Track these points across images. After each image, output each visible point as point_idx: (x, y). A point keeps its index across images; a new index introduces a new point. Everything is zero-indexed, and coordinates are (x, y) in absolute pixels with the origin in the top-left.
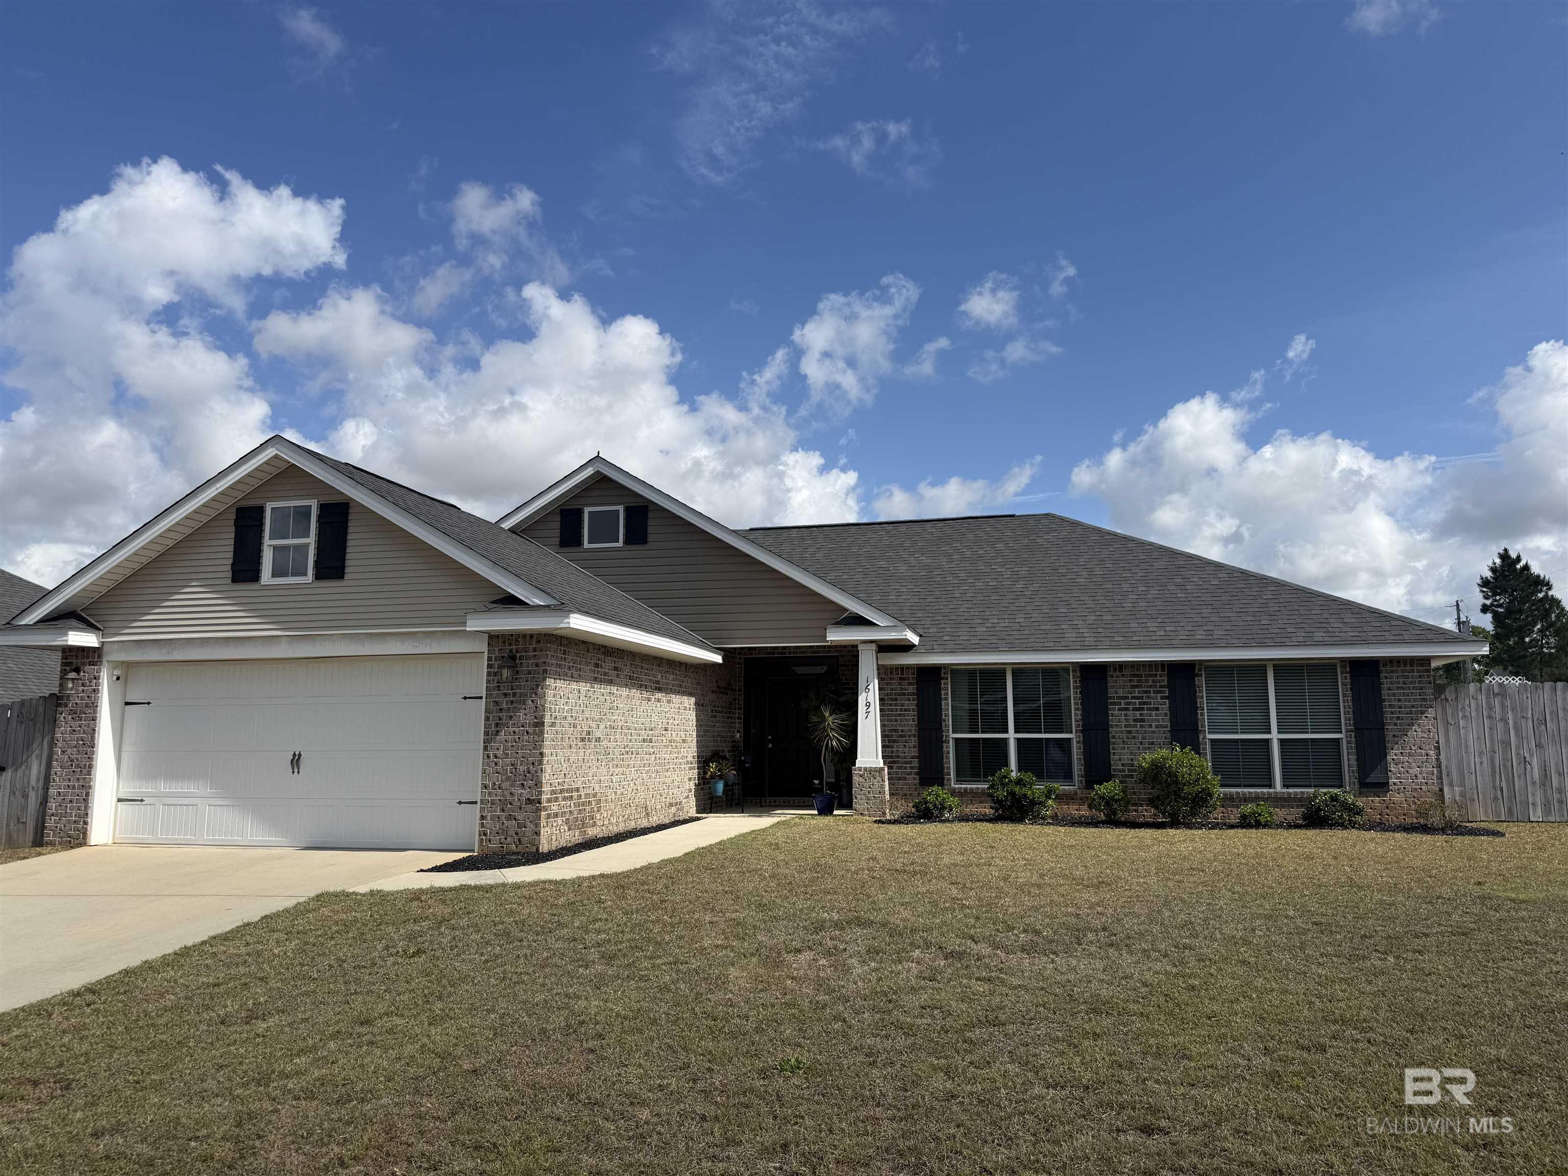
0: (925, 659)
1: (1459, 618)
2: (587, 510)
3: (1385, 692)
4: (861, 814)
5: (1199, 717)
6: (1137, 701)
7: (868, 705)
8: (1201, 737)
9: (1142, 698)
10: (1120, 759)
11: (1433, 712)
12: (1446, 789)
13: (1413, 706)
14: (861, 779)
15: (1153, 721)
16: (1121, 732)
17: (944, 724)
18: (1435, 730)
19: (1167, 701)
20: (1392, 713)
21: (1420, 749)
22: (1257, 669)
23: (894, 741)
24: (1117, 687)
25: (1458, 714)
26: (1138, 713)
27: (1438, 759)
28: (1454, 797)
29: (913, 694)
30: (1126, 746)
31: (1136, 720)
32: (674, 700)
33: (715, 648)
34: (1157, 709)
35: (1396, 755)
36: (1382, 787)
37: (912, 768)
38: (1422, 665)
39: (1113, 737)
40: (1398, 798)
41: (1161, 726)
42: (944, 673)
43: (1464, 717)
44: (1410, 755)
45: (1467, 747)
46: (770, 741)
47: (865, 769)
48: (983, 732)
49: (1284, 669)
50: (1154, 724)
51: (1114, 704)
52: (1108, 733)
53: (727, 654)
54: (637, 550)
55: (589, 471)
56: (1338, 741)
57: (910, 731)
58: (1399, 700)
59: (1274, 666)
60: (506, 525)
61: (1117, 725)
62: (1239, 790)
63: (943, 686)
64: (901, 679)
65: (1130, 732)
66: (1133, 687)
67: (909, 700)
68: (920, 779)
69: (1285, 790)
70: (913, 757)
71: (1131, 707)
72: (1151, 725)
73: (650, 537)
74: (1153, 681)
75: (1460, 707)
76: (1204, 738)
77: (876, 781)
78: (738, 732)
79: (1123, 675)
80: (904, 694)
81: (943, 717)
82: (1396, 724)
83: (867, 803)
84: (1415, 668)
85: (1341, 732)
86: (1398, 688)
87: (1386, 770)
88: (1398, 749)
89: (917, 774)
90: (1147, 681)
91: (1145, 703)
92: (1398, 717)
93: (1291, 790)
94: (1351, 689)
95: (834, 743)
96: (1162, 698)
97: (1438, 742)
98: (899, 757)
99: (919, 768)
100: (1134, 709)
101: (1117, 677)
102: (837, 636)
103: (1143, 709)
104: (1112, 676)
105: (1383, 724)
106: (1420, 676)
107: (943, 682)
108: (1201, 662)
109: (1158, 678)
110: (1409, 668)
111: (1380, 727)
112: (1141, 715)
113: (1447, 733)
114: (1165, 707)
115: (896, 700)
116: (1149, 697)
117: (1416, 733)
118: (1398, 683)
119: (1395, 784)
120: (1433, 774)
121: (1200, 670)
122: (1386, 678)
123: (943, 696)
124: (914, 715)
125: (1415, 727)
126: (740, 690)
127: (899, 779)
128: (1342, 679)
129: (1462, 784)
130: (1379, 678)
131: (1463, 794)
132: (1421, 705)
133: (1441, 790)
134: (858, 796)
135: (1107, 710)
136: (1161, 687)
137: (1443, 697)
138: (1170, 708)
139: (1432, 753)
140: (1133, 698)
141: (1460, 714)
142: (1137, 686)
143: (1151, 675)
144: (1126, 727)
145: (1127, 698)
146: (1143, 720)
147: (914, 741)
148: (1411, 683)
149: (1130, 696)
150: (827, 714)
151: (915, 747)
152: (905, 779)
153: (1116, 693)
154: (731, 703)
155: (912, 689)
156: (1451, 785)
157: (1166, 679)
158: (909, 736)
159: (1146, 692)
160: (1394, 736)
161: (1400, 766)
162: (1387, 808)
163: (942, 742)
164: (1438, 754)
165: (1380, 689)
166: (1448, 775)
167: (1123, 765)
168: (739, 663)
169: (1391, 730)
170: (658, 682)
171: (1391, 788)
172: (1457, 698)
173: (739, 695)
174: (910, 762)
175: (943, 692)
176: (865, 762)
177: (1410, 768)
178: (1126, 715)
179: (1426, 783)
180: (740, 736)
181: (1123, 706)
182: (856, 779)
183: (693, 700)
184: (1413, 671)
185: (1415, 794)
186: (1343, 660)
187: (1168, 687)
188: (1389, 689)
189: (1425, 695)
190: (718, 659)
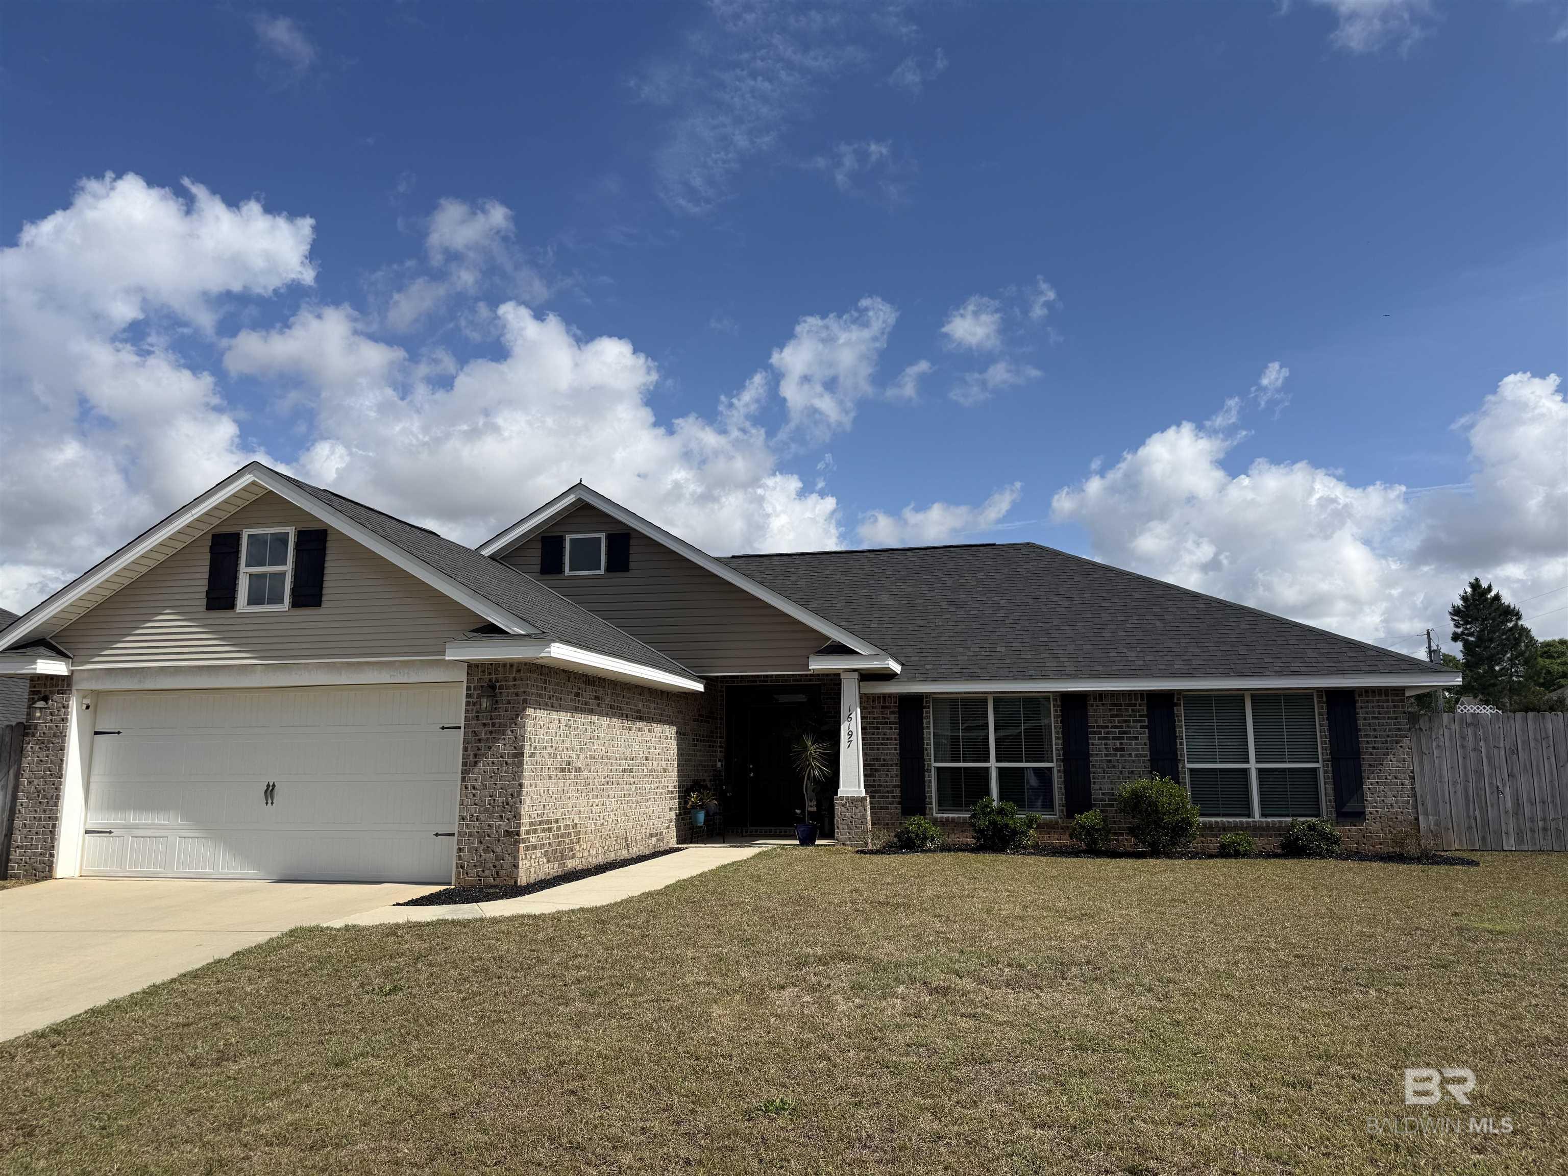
0: (906, 687)
1: (1430, 646)
2: (568, 538)
3: (1360, 722)
4: (843, 844)
5: (1178, 746)
6: (1117, 730)
7: (850, 734)
8: (1180, 766)
9: (1121, 727)
10: (1100, 789)
11: (1408, 742)
12: (1421, 818)
13: (1388, 736)
14: (843, 809)
15: (1133, 750)
16: (1101, 761)
17: (926, 752)
18: (1410, 760)
19: (1147, 730)
20: (1368, 742)
21: (1396, 778)
22: (1234, 699)
23: (876, 770)
24: (1097, 717)
25: (1432, 745)
26: (1118, 742)
27: (1413, 789)
28: (1429, 826)
29: (895, 723)
30: (1106, 775)
31: (1116, 750)
32: (656, 729)
33: (697, 676)
34: (1137, 738)
35: (1371, 784)
36: (1359, 816)
37: (894, 797)
38: (1397, 695)
39: (1094, 766)
40: (1375, 827)
41: (1141, 756)
42: (926, 701)
43: (1438, 746)
44: (1386, 784)
45: (1440, 777)
46: (751, 771)
47: (848, 798)
48: (964, 761)
49: (1262, 699)
50: (1133, 753)
51: (1095, 733)
52: (1089, 762)
53: (709, 682)
54: (619, 578)
55: (571, 499)
56: (1315, 770)
57: (892, 760)
58: (1375, 730)
59: (1252, 696)
60: (486, 552)
61: (1097, 754)
62: (1219, 819)
63: (924, 715)
64: (883, 707)
65: (1110, 761)
66: (1112, 716)
67: (891, 728)
68: (902, 808)
69: (1263, 820)
70: (895, 786)
71: (1111, 736)
72: (1131, 754)
73: (632, 565)
74: (1133, 711)
75: (1434, 737)
76: (1183, 767)
77: (858, 810)
78: (720, 761)
79: (1103, 705)
80: (886, 723)
81: (925, 746)
82: (1371, 754)
83: (849, 833)
84: (1390, 698)
85: (1318, 762)
86: (1374, 718)
87: (1362, 800)
88: (1374, 778)
89: (899, 803)
90: (1127, 710)
91: (1125, 733)
92: (1374, 748)
93: (1270, 820)
94: (1328, 719)
95: (816, 772)
96: (1141, 727)
97: (1412, 772)
98: (880, 786)
99: (901, 797)
100: (1114, 738)
101: (1097, 706)
102: (819, 665)
103: (1122, 738)
104: (1092, 706)
105: (1359, 754)
106: (1395, 706)
107: (924, 710)
108: (1180, 692)
109: (1138, 707)
110: (1384, 698)
111: (1356, 756)
112: (1121, 744)
113: (1421, 762)
114: (1145, 736)
115: (878, 728)
116: (1128, 726)
117: (1391, 763)
118: (1374, 712)
119: (1371, 813)
120: (1409, 803)
121: (1179, 699)
122: (1362, 708)
123: (925, 725)
124: (896, 744)
125: (1391, 757)
126: (721, 719)
127: (882, 808)
128: (1319, 710)
129: (1437, 813)
130: (1354, 708)
131: (1437, 824)
132: (1396, 736)
133: (1417, 819)
134: (840, 827)
135: (1087, 739)
136: (1140, 716)
137: (1417, 727)
138: (1150, 738)
139: (1407, 782)
140: (1113, 727)
141: (1434, 744)
142: (1117, 716)
143: (1130, 705)
144: (1106, 755)
145: (1107, 727)
146: (1122, 750)
147: (895, 771)
148: (1386, 713)
149: (1110, 725)
150: (809, 743)
151: (897, 776)
152: (887, 808)
153: (1096, 722)
154: (712, 732)
155: (894, 718)
156: (1426, 814)
157: (1145, 708)
158: (891, 765)
159: (1126, 721)
160: (1370, 765)
161: (1376, 795)
162: (1364, 837)
163: (924, 771)
164: (1413, 784)
165: (1356, 720)
166: (1423, 804)
167: (1103, 794)
168: (721, 691)
169: (1366, 760)
170: (639, 711)
171: (1367, 817)
172: (1430, 728)
173: (721, 724)
174: (892, 792)
175: (925, 721)
176: (847, 791)
177: (1386, 797)
178: (1106, 744)
179: (1402, 812)
180: (722, 765)
181: (1103, 735)
182: (838, 809)
183: (674, 729)
184: (1388, 701)
185: (1391, 823)
186: (1319, 690)
187: (1147, 716)
188: (1365, 719)
189: (1400, 725)
190: (699, 687)
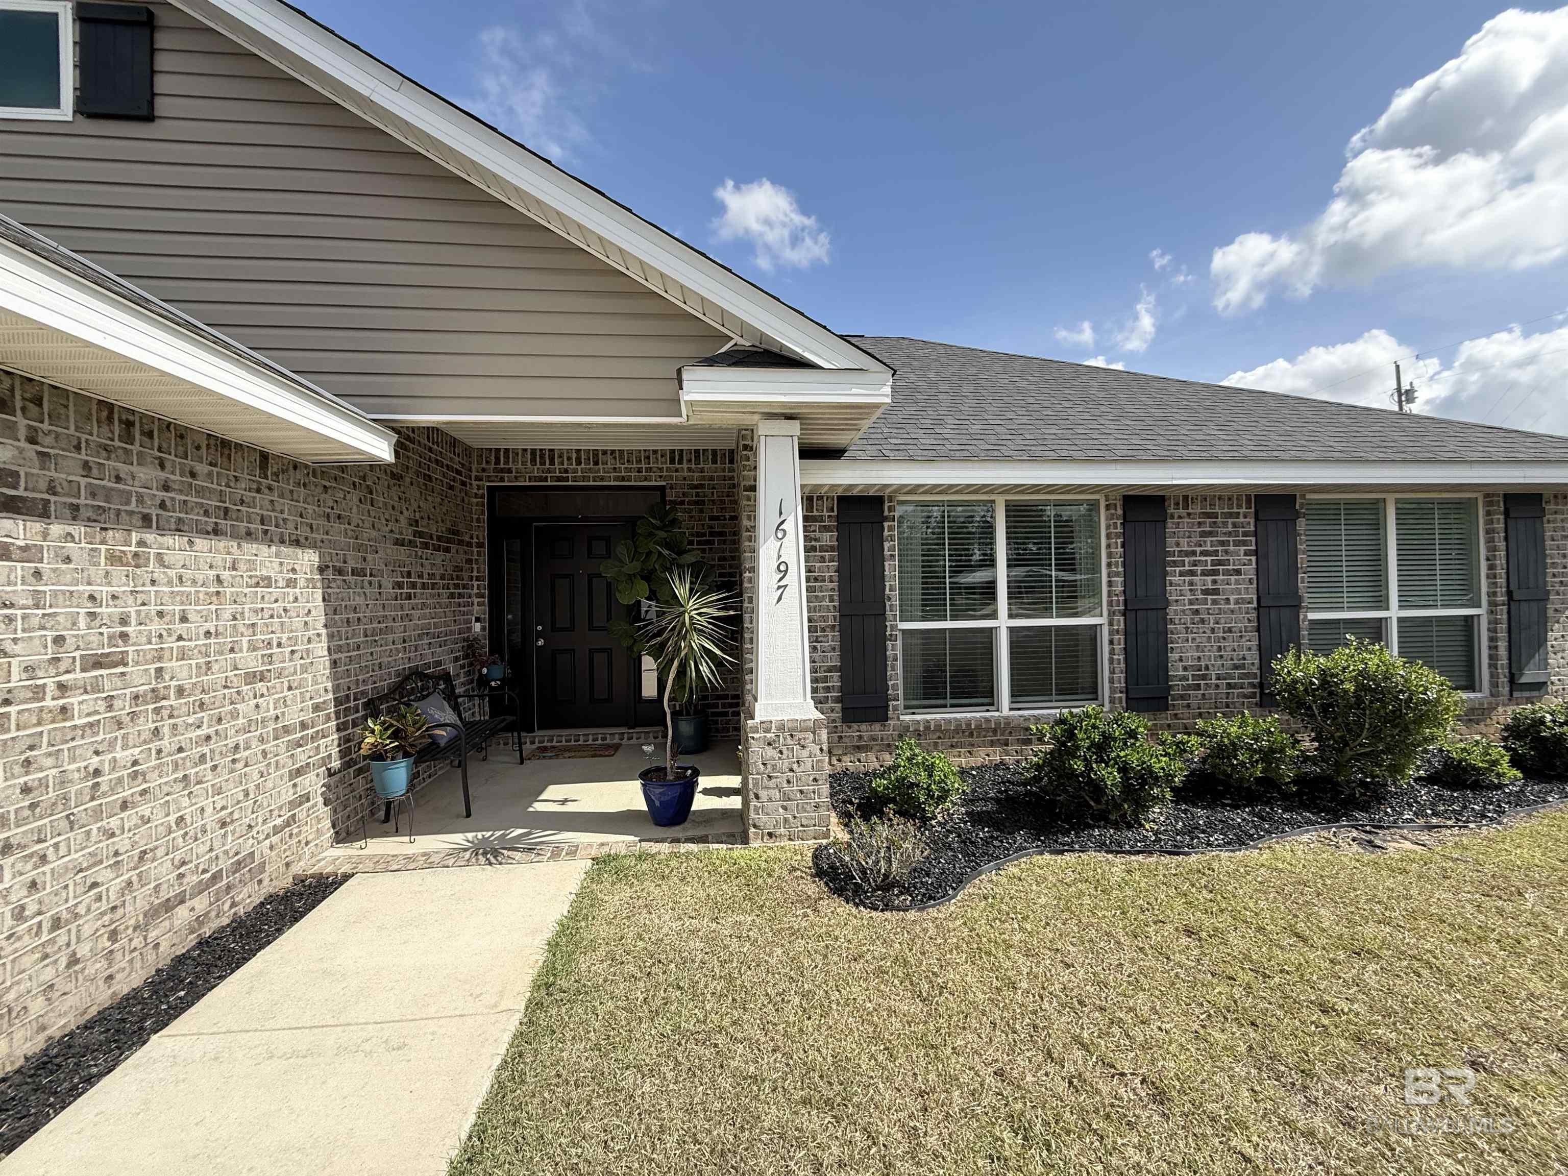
3: (1548, 544)
4: (770, 835)
5: (1300, 585)
6: (1209, 559)
7: (783, 570)
8: (1301, 616)
9: (1216, 553)
10: (1181, 660)
14: (770, 752)
15: (1232, 591)
16: (1183, 611)
17: (888, 604)
19: (1254, 558)
20: (1555, 576)
22: (1372, 502)
24: (1179, 534)
26: (1209, 578)
29: (832, 549)
30: (1190, 636)
31: (1206, 592)
34: (1238, 572)
35: (1556, 639)
36: (1540, 688)
37: (827, 689)
39: (1171, 621)
41: (1243, 601)
42: (889, 507)
47: (781, 727)
48: (954, 618)
49: (1412, 506)
50: (1232, 598)
51: (1175, 564)
52: (1164, 614)
54: (126, 139)
56: (1474, 619)
57: (824, 619)
59: (1398, 496)
61: (1177, 601)
63: (886, 533)
65: (1197, 612)
66: (1204, 534)
67: (821, 559)
68: (844, 709)
70: (830, 670)
71: (1199, 569)
72: (1228, 599)
73: (162, 106)
74: (1234, 525)
76: (1307, 619)
79: (1189, 514)
81: (887, 592)
82: (1558, 593)
85: (1479, 606)
87: (1545, 663)
88: (1559, 630)
89: (837, 700)
90: (1225, 524)
91: (1220, 563)
94: (1505, 539)
96: (1246, 554)
99: (841, 689)
100: (1204, 573)
101: (1180, 517)
102: (710, 392)
103: (1215, 573)
104: (1171, 517)
105: (1545, 593)
107: (886, 524)
109: (1242, 520)
111: (1542, 598)
112: (1214, 582)
114: (1250, 571)
116: (1226, 552)
122: (1550, 521)
124: (833, 590)
126: (480, 545)
128: (1487, 525)
130: (1542, 523)
134: (763, 794)
135: (1165, 574)
136: (1245, 534)
138: (1257, 571)
140: (1203, 553)
142: (1209, 533)
143: (1230, 515)
144: (1191, 603)
145: (1194, 553)
146: (1216, 592)
147: (830, 639)
149: (1198, 549)
151: (834, 649)
153: (1178, 545)
154: (457, 569)
155: (827, 539)
157: (1252, 521)
158: (823, 630)
159: (1222, 543)
160: (1556, 610)
161: (1559, 655)
163: (885, 639)
165: (1542, 540)
167: (1185, 669)
168: (476, 496)
169: (1552, 601)
173: (479, 554)
176: (777, 709)
178: (1191, 584)
180: (483, 629)
181: (1187, 568)
187: (1255, 534)
188: (1554, 539)
